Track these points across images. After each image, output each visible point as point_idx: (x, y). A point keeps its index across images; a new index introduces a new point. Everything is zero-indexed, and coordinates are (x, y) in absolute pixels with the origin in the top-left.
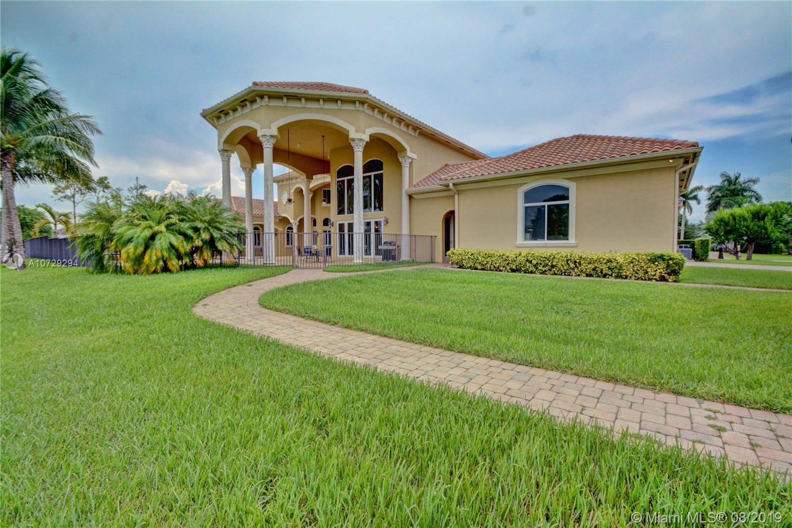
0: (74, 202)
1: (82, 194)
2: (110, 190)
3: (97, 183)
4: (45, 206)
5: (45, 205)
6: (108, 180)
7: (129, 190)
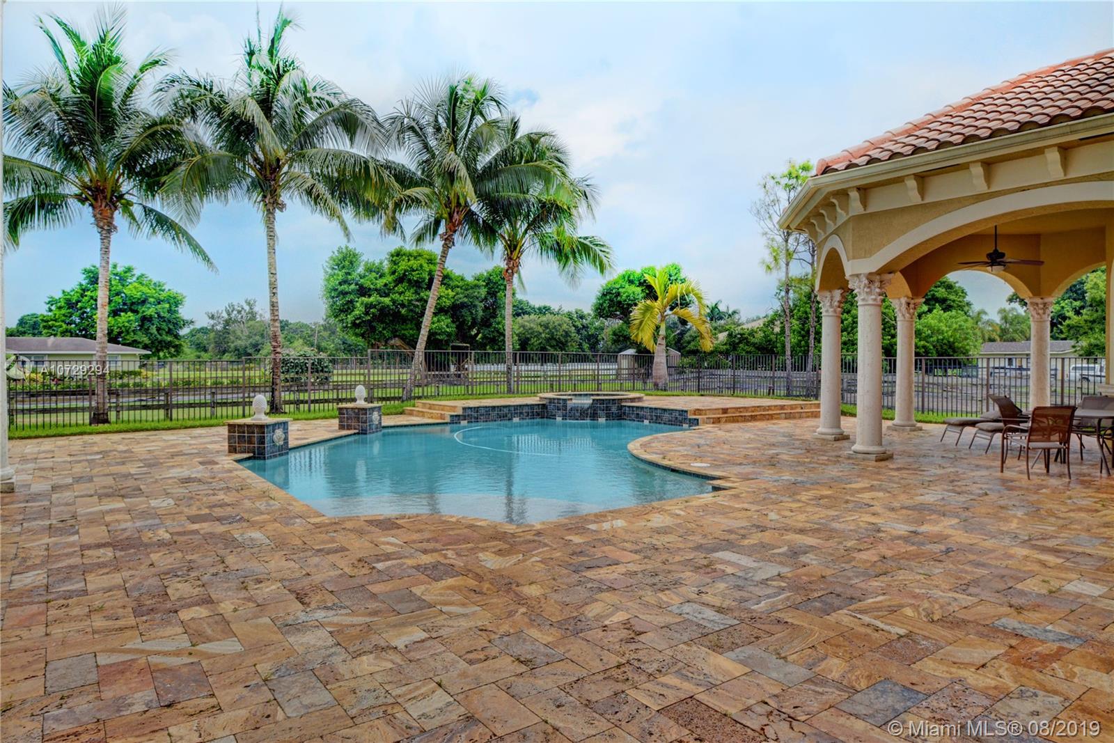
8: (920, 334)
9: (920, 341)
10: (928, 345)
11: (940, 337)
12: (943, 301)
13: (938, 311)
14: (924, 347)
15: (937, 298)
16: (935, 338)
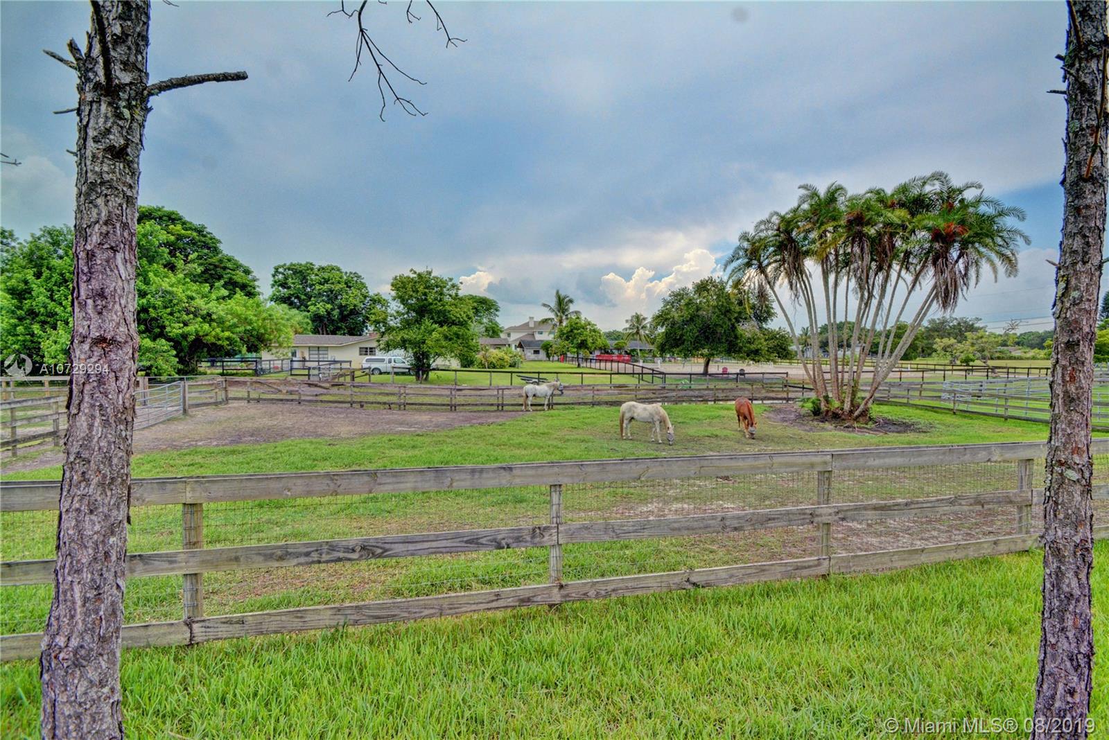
8: (223, 323)
9: (223, 331)
10: (234, 336)
11: (249, 328)
12: (243, 287)
13: (239, 295)
14: (228, 339)
15: (236, 282)
16: (241, 329)
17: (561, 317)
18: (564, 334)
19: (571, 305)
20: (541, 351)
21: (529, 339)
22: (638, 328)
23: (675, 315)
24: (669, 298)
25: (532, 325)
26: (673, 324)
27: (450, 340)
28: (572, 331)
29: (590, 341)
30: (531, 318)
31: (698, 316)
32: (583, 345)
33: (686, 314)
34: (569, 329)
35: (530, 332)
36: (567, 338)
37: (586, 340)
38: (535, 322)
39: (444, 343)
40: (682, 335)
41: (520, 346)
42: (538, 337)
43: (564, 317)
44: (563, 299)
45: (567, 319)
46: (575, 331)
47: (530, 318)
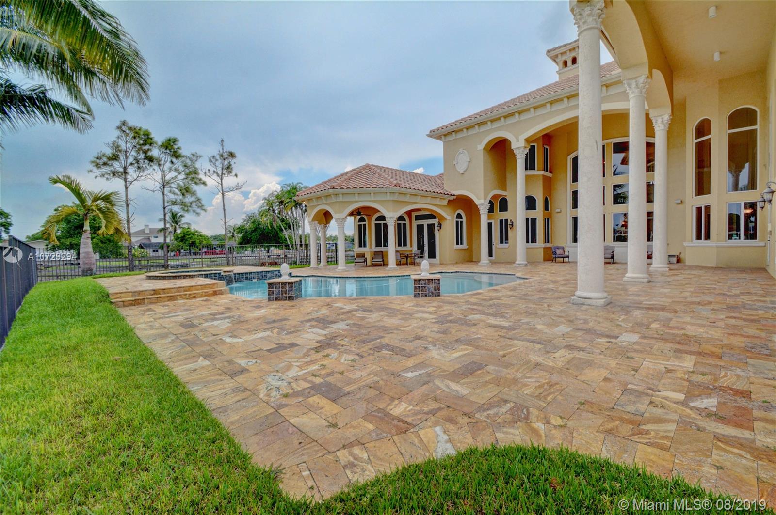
0: (125, 180)
1: (139, 168)
2: (181, 159)
3: (162, 146)
4: (67, 180)
5: (69, 178)
6: (179, 144)
7: (210, 161)
17: (175, 228)
18: (179, 238)
19: (182, 219)
20: (159, 250)
21: (146, 242)
22: (233, 233)
23: (247, 227)
24: (246, 218)
25: (147, 231)
26: (246, 232)
27: (105, 243)
28: (184, 236)
29: (198, 241)
30: (147, 226)
31: (259, 228)
32: (193, 244)
33: (253, 227)
34: (182, 235)
35: (146, 236)
36: (182, 241)
37: (195, 242)
38: (150, 229)
39: (101, 245)
40: (250, 238)
41: (141, 247)
42: (154, 240)
43: (177, 227)
44: (176, 214)
45: (180, 227)
46: (187, 237)
47: (145, 226)
